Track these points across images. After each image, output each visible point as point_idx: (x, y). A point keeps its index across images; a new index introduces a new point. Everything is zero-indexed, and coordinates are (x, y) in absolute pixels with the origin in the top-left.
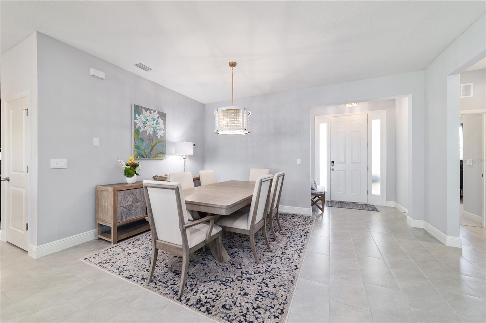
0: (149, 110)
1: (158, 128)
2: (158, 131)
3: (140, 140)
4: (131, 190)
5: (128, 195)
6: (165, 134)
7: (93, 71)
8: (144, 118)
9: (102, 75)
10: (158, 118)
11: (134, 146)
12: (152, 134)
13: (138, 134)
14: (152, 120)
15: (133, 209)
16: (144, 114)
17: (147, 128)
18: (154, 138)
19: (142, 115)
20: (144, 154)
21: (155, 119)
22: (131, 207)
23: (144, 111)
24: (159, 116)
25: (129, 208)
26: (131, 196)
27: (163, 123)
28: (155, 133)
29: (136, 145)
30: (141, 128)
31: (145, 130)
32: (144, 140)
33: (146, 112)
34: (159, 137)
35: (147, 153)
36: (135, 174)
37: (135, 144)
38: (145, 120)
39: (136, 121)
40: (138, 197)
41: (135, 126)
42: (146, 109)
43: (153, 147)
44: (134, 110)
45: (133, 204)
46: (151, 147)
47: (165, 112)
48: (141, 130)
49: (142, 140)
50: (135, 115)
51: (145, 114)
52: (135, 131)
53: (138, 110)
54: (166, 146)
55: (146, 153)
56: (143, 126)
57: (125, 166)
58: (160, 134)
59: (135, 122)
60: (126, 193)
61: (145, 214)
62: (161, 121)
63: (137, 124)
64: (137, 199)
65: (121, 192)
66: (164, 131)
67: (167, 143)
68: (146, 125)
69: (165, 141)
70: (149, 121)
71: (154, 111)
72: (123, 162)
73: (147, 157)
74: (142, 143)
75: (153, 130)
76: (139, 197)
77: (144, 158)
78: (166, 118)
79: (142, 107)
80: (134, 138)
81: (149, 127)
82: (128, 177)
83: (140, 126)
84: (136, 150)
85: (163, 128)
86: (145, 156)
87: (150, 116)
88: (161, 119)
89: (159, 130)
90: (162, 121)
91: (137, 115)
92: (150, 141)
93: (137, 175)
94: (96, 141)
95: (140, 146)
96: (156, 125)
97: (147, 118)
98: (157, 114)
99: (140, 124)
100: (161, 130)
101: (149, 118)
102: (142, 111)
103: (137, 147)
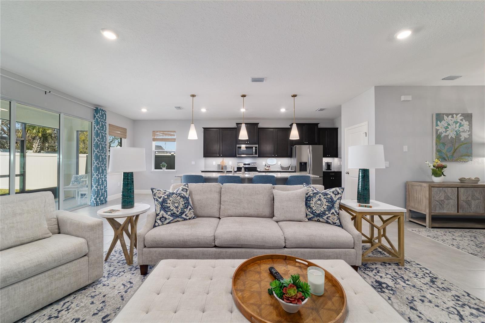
0: (451, 115)
1: (461, 130)
2: (461, 134)
3: (441, 145)
4: (443, 188)
5: (440, 191)
6: (471, 135)
7: (403, 98)
8: (446, 123)
9: (409, 98)
10: (462, 120)
11: (436, 150)
12: (454, 137)
13: (439, 139)
14: (455, 123)
15: (445, 204)
16: (445, 120)
17: (449, 132)
18: (457, 141)
19: (443, 121)
20: (446, 156)
21: (458, 122)
22: (443, 202)
23: (445, 117)
24: (463, 118)
25: (441, 203)
26: (443, 193)
27: (468, 124)
28: (458, 135)
29: (438, 149)
30: (442, 133)
31: (446, 134)
32: (446, 144)
33: (448, 117)
34: (462, 140)
35: (450, 156)
36: (443, 175)
37: (436, 148)
38: (447, 125)
39: (438, 128)
40: (449, 195)
41: (437, 133)
42: (448, 115)
43: (456, 150)
44: (436, 119)
45: (445, 200)
46: (453, 150)
47: (469, 112)
48: (443, 135)
49: (444, 144)
50: (437, 123)
51: (447, 120)
52: (437, 137)
53: (439, 117)
54: (472, 148)
55: (448, 156)
56: (445, 131)
57: (432, 167)
58: (464, 136)
59: (436, 129)
60: (438, 190)
61: (457, 212)
62: (465, 123)
63: (438, 130)
64: (449, 197)
65: (435, 188)
66: (470, 132)
67: (473, 145)
68: (448, 129)
69: (471, 143)
70: (451, 125)
71: (457, 114)
72: (431, 164)
73: (449, 159)
74: (444, 147)
75: (456, 133)
76: (451, 195)
77: (446, 160)
78: (472, 118)
79: (443, 114)
80: (436, 143)
81: (451, 131)
82: (436, 176)
83: (441, 132)
84: (437, 153)
85: (469, 129)
86: (447, 159)
87: (452, 120)
88: (465, 121)
89: (463, 132)
90: (467, 122)
91: (438, 122)
92: (453, 145)
93: (444, 175)
94: (405, 148)
95: (442, 150)
96: (459, 128)
97: (449, 123)
98: (460, 116)
99: (441, 130)
100: (466, 132)
101: (451, 123)
102: (444, 118)
103: (438, 151)
